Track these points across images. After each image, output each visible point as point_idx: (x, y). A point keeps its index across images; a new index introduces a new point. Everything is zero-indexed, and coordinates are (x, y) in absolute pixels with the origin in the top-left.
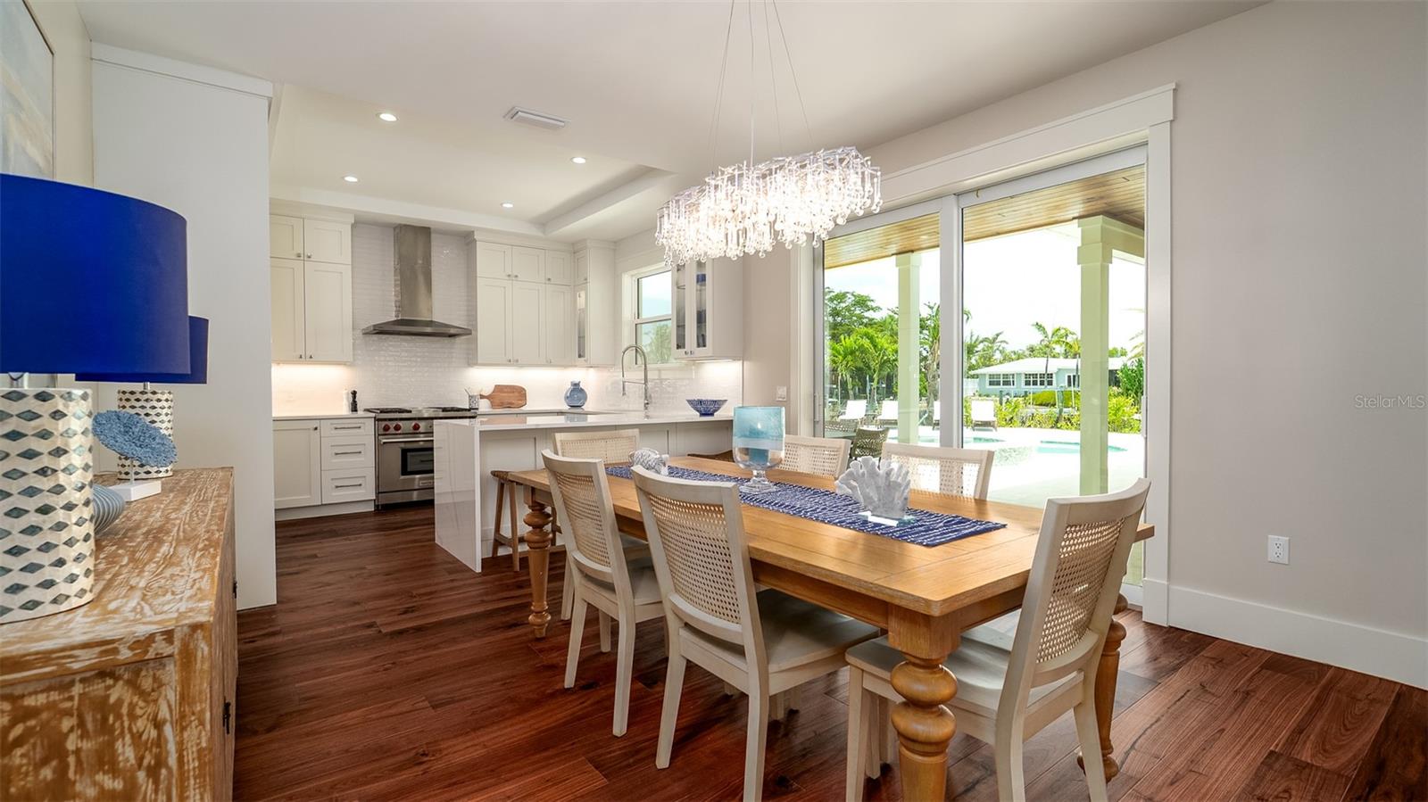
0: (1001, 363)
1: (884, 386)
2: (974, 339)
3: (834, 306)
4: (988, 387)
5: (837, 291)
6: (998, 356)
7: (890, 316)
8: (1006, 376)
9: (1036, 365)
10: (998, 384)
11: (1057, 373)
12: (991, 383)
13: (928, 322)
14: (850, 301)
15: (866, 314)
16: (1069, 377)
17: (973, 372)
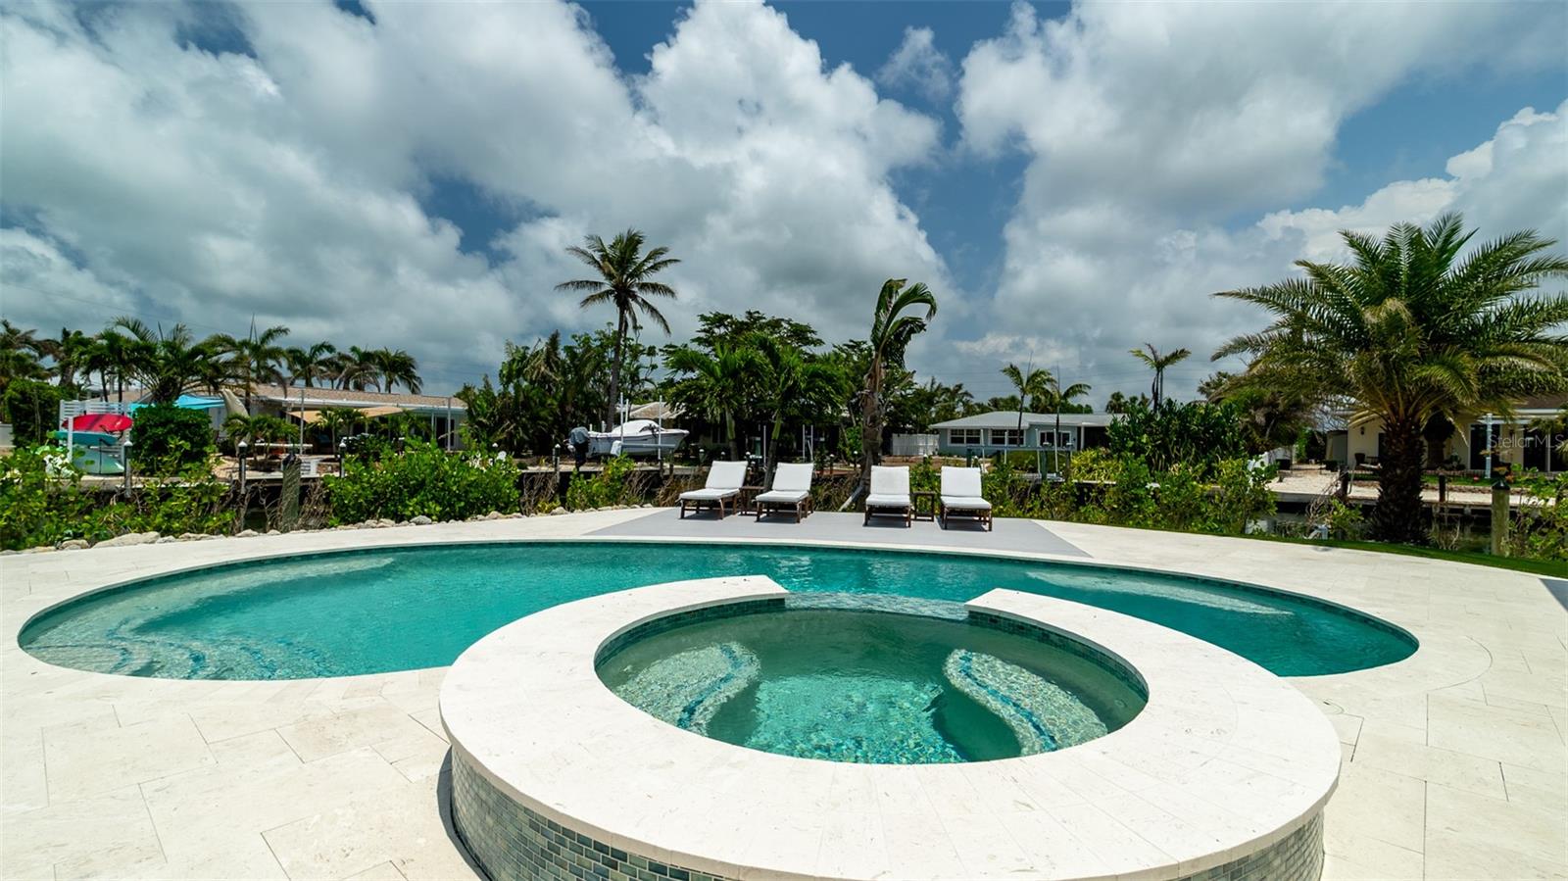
0: (963, 417)
1: (822, 439)
2: (935, 386)
4: (949, 444)
5: (769, 318)
6: (960, 408)
7: (836, 353)
8: (970, 432)
9: (1007, 420)
10: (961, 441)
11: (1028, 430)
12: (954, 440)
15: (804, 348)
16: (1042, 435)
17: (932, 426)
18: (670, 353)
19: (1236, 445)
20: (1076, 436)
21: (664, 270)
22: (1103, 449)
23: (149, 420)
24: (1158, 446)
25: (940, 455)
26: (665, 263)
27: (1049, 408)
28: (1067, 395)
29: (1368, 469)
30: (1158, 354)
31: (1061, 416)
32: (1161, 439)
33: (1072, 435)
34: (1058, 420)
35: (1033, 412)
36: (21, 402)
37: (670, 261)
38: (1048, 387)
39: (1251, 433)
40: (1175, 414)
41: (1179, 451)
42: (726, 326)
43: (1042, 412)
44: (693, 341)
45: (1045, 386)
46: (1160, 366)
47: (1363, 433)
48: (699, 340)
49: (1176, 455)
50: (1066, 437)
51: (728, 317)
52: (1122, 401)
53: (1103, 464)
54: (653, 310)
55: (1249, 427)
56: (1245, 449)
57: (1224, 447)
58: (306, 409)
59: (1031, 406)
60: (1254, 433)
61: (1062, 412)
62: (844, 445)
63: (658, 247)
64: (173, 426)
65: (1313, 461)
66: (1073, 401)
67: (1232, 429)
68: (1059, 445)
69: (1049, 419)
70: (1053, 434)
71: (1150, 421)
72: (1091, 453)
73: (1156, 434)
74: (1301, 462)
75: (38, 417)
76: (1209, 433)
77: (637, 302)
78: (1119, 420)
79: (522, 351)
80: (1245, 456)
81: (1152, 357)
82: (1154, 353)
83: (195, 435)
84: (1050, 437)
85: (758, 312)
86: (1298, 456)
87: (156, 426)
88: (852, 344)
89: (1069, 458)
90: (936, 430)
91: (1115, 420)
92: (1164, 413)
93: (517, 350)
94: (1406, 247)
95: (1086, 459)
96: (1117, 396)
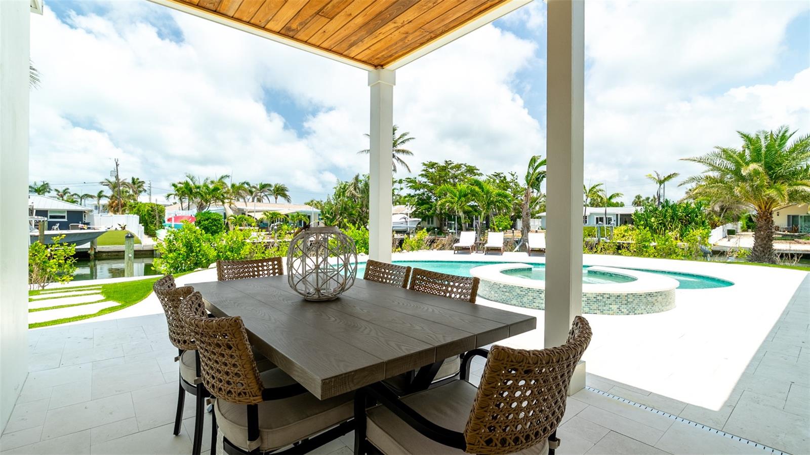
1: (484, 222)
3: (454, 172)
5: (455, 163)
7: (488, 179)
11: (590, 216)
13: (511, 184)
14: (464, 169)
15: (474, 177)
16: (597, 218)
17: (537, 215)
18: (408, 182)
19: (703, 223)
20: (615, 219)
21: (407, 143)
22: (630, 225)
23: (202, 218)
24: (660, 224)
25: (542, 229)
26: (408, 140)
27: (600, 204)
28: (611, 198)
29: (779, 234)
30: (660, 176)
31: (608, 208)
32: (662, 220)
33: (614, 218)
34: (606, 211)
35: (591, 207)
36: (152, 211)
37: (410, 138)
38: (600, 193)
39: (713, 216)
40: (669, 207)
41: (672, 226)
42: (435, 168)
43: (596, 207)
44: (419, 175)
45: (598, 193)
46: (661, 182)
47: (778, 215)
48: (422, 175)
49: (670, 228)
50: (610, 220)
51: (436, 164)
52: (641, 199)
53: (630, 233)
54: (402, 162)
55: (711, 213)
56: (709, 225)
57: (696, 223)
58: (256, 212)
59: (590, 203)
60: (714, 216)
61: (608, 206)
62: (493, 225)
63: (404, 132)
64: (210, 220)
65: (750, 230)
66: (614, 201)
67: (701, 214)
68: (606, 224)
69: (600, 211)
70: (603, 218)
71: (656, 211)
72: (624, 227)
73: (659, 217)
74: (744, 231)
75: (157, 217)
76: (688, 216)
77: (395, 158)
78: (639, 210)
79: (344, 183)
80: (709, 228)
81: (657, 178)
82: (658, 175)
83: (218, 224)
84: (601, 219)
85: (450, 161)
86: (742, 228)
87: (205, 221)
88: (496, 174)
89: (612, 230)
90: (540, 216)
91: (637, 211)
92: (663, 207)
93: (342, 184)
94: (764, 139)
95: (621, 230)
96: (639, 197)
